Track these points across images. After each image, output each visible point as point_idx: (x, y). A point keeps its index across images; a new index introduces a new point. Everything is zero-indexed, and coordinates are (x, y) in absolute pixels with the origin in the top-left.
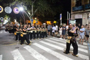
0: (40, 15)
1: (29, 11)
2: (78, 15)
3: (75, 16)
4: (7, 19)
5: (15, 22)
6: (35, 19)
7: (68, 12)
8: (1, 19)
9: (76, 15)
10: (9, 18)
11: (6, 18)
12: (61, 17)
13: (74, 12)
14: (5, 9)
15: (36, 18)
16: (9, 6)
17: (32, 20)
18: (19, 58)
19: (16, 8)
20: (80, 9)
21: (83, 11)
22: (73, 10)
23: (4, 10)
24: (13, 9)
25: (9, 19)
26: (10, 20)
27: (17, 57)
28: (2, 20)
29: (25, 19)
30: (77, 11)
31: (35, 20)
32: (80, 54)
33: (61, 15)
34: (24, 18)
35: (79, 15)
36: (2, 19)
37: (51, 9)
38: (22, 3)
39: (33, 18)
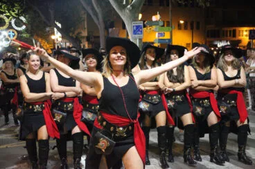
4: (7, 21)
5: (53, 37)
6: (152, 23)
11: (3, 16)
15: (156, 18)
17: (137, 30)
25: (19, 23)
26: (24, 27)
29: (105, 22)
34: (100, 16)
39: (140, 16)
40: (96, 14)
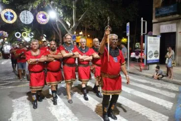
0: (90, 26)
1: (68, 19)
2: (168, 24)
3: (161, 26)
6: (79, 35)
7: (142, 18)
8: (16, 35)
9: (162, 24)
10: (32, 33)
11: (26, 33)
12: (129, 29)
13: (158, 19)
14: (20, 16)
15: (81, 33)
16: (27, 9)
17: (74, 37)
18: (22, 113)
19: (41, 12)
20: (171, 11)
21: (177, 16)
22: (157, 15)
23: (18, 18)
24: (36, 14)
25: (31, 35)
26: (33, 37)
27: (20, 112)
28: (19, 37)
30: (166, 15)
31: (80, 37)
32: (153, 111)
33: (128, 24)
34: (60, 32)
35: (170, 25)
36: (18, 35)
37: (111, 13)
38: (52, 2)
39: (75, 32)
40: (58, 32)
